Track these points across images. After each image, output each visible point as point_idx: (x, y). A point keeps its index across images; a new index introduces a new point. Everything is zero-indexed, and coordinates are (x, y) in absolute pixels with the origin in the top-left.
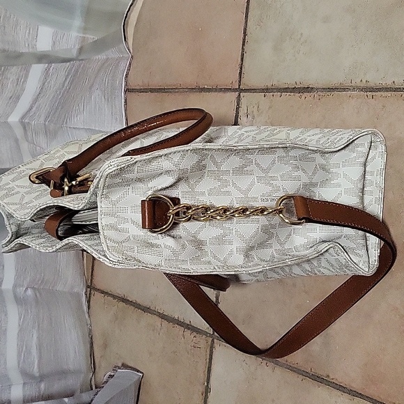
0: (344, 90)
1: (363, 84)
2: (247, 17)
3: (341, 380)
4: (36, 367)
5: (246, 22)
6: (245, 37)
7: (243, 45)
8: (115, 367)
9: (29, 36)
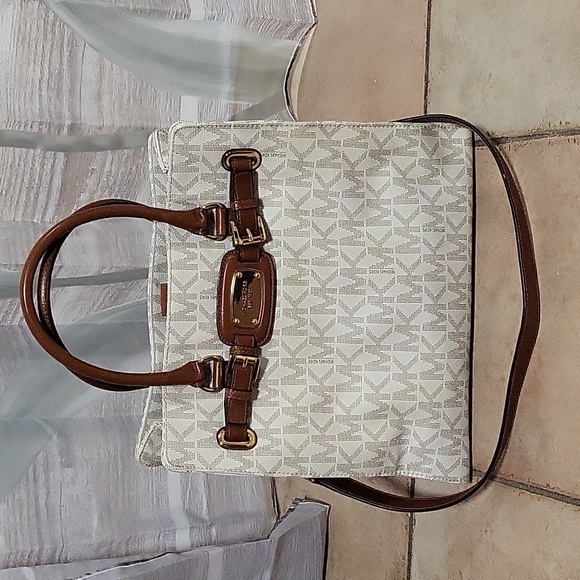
0: (542, 135)
1: (563, 127)
2: (427, 60)
3: (562, 489)
4: (205, 508)
5: (427, 67)
6: (427, 84)
7: (426, 95)
8: (296, 499)
9: (170, 108)
